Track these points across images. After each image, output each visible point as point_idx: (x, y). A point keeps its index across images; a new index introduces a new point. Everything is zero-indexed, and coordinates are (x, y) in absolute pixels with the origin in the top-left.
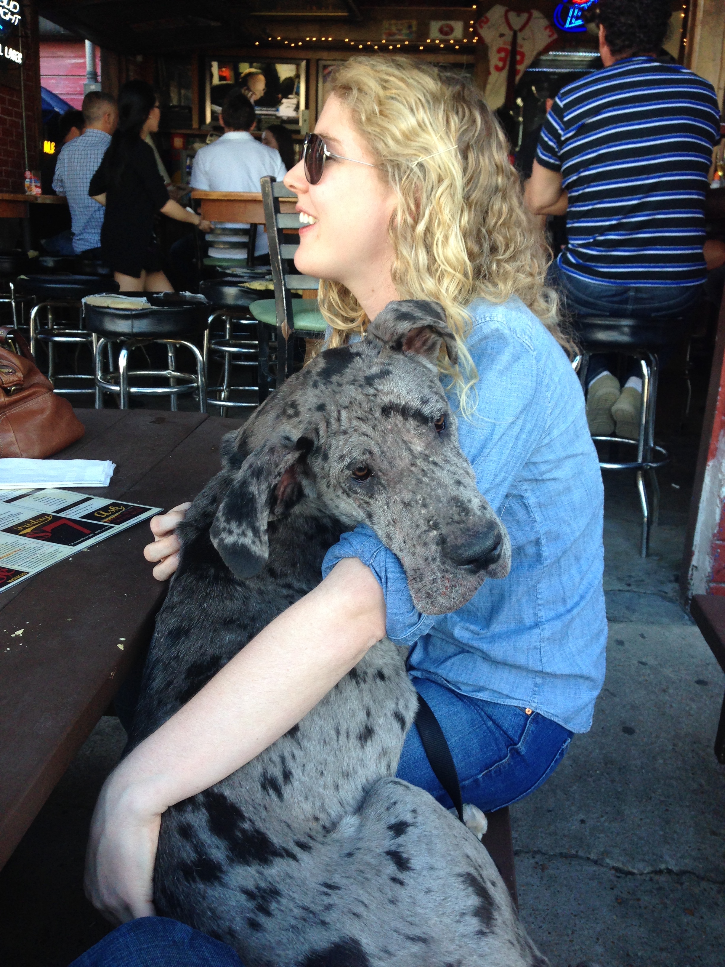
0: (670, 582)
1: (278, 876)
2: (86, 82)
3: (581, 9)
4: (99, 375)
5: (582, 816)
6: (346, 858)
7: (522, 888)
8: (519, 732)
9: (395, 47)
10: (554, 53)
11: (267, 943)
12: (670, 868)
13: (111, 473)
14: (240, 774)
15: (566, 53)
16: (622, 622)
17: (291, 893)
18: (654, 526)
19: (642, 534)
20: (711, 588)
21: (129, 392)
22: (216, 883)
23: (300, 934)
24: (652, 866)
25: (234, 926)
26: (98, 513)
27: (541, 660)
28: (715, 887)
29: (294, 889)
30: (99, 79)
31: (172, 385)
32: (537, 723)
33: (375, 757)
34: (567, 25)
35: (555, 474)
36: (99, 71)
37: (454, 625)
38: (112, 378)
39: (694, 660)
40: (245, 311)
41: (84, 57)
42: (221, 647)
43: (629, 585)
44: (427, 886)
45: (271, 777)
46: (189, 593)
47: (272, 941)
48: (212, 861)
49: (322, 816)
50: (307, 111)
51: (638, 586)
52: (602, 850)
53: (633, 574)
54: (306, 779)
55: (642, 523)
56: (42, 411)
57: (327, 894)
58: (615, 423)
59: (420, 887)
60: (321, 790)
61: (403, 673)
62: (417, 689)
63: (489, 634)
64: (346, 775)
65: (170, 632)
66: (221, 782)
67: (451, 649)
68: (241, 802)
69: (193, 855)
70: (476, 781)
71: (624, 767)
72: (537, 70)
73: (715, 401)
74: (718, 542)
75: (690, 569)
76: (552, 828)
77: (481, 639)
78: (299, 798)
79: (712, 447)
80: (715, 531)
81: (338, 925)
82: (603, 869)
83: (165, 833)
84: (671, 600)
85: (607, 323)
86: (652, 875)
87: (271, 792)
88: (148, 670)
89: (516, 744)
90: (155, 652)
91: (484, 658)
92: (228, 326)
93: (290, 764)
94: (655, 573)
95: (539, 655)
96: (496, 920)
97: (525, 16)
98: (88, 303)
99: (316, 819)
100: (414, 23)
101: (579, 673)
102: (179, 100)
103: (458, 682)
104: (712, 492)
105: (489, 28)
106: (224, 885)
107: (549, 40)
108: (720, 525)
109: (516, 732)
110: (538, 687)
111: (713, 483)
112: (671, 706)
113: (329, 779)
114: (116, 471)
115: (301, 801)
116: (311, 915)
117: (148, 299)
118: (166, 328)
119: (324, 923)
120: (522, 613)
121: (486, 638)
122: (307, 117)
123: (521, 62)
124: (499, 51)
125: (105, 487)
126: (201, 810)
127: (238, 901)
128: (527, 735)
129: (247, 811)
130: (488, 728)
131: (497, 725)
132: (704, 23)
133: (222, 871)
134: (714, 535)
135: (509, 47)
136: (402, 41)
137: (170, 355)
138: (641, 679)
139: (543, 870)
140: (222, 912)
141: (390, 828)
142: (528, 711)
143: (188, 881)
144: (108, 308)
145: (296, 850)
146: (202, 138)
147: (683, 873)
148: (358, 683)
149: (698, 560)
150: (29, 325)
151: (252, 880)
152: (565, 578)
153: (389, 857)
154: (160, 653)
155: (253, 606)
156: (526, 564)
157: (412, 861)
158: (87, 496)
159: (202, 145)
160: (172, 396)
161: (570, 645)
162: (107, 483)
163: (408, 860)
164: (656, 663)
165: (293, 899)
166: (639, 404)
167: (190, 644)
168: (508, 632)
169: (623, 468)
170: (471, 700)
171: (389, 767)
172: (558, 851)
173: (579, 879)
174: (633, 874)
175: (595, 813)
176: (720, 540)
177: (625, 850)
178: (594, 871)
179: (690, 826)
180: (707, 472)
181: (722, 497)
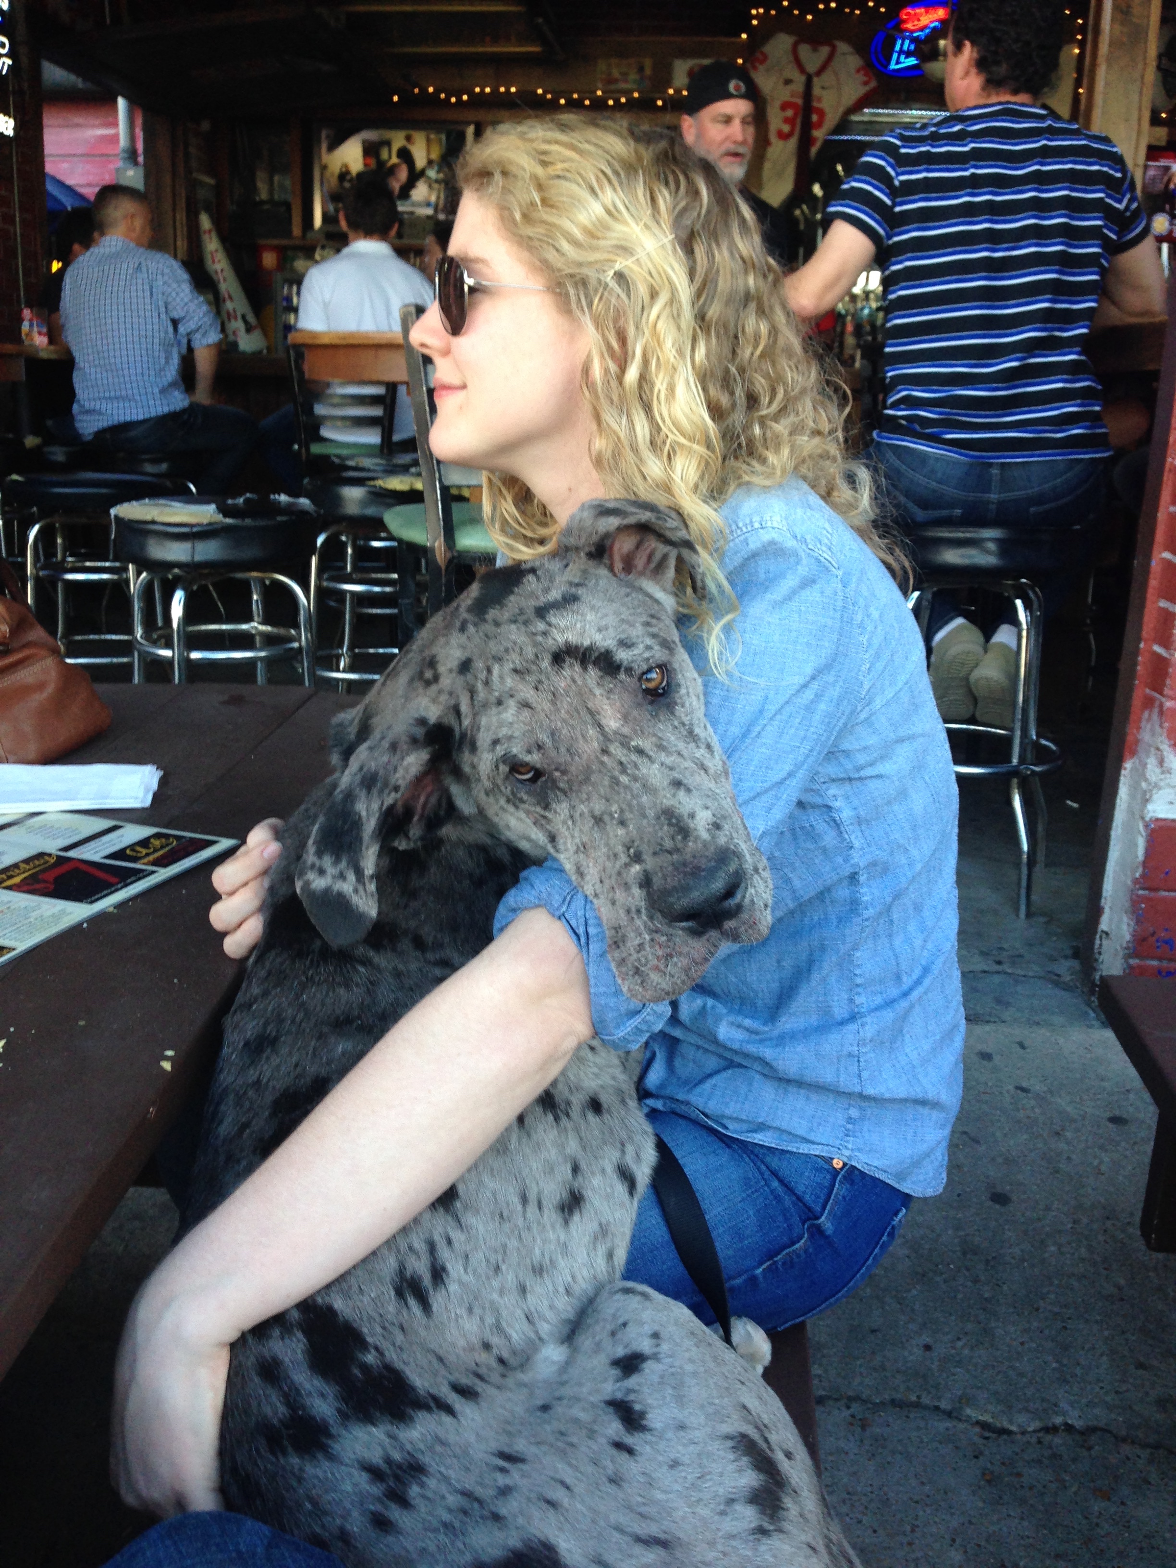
0: (1066, 957)
1: (422, 1441)
2: (120, 164)
3: (914, 40)
4: (139, 632)
5: (926, 1339)
6: (539, 1414)
7: (830, 1458)
8: (823, 1197)
9: (617, 101)
10: (872, 111)
11: (403, 1553)
12: (1070, 1422)
13: (155, 785)
14: (359, 1272)
15: (891, 111)
16: (988, 1022)
17: (443, 1469)
18: (1039, 869)
19: (1020, 879)
20: (1131, 967)
21: (188, 660)
22: (320, 1456)
23: (455, 1535)
24: (1041, 1419)
25: (348, 1527)
26: (133, 850)
27: (860, 1076)
28: (1145, 1454)
29: (449, 1461)
30: (141, 159)
31: (258, 645)
32: (852, 1183)
33: (586, 1239)
34: (893, 66)
35: (879, 769)
36: (140, 147)
37: (718, 1019)
38: (160, 637)
39: (1103, 1084)
40: (377, 527)
41: (116, 124)
42: (329, 1063)
43: (999, 963)
44: (673, 1456)
45: (412, 1277)
46: (279, 978)
47: (411, 1548)
48: (313, 1418)
49: (495, 1340)
51: (1013, 964)
52: (959, 1393)
53: (1006, 946)
54: (469, 1278)
55: (1018, 865)
56: (40, 686)
57: (502, 1470)
58: (975, 700)
59: (661, 1458)
60: (495, 1296)
61: (633, 1104)
62: (654, 1128)
63: (776, 1033)
64: (539, 1270)
65: (247, 1044)
66: (328, 1287)
67: (712, 1063)
68: (361, 1319)
69: (282, 1409)
70: (753, 1279)
71: (994, 1258)
72: (845, 138)
73: (1135, 664)
74: (1141, 892)
75: (1098, 936)
76: (879, 1358)
77: (761, 1041)
78: (458, 1312)
79: (1130, 738)
80: (1137, 875)
81: (520, 1521)
82: (961, 1426)
83: (237, 1374)
84: (1066, 988)
85: (961, 535)
86: (1041, 1435)
87: (412, 1302)
88: (211, 1109)
89: (818, 1218)
90: (222, 1077)
91: (765, 1075)
92: (350, 551)
93: (444, 1254)
94: (1042, 944)
95: (856, 1068)
96: (787, 1510)
97: (825, 50)
98: (121, 515)
99: (487, 1346)
100: (648, 63)
101: (920, 1096)
102: (271, 191)
103: (723, 1116)
104: (1130, 811)
105: (768, 70)
106: (332, 1458)
107: (862, 91)
108: (1144, 863)
109: (818, 1197)
110: (854, 1124)
111: (1132, 796)
112: (1069, 1158)
113: (510, 1278)
114: (163, 782)
115: (462, 1317)
116: (476, 1505)
117: (218, 508)
118: (249, 553)
119: (496, 1517)
120: (829, 998)
121: (771, 1039)
123: (819, 124)
124: (784, 106)
125: (143, 808)
126: (295, 1335)
127: (355, 1485)
128: (836, 1202)
129: (372, 1334)
130: (772, 1191)
131: (786, 1186)
132: (1109, 61)
133: (330, 1436)
134: (1136, 881)
135: (800, 101)
136: (628, 93)
137: (255, 597)
138: (1021, 1114)
139: (863, 1427)
140: (329, 1503)
141: (617, 1363)
142: (837, 1164)
143: (273, 1453)
144: (153, 522)
145: (453, 1399)
146: (309, 252)
147: (1093, 1430)
148: (557, 1119)
149: (1111, 920)
150: (25, 556)
151: (380, 1449)
152: (897, 942)
153: (611, 1410)
154: (231, 1079)
155: (383, 995)
156: (833, 917)
157: (649, 1416)
158: (113, 823)
159: (309, 263)
160: (259, 664)
161: (908, 1050)
162: (147, 802)
163: (642, 1415)
164: (1046, 1089)
165: (446, 1479)
166: (1013, 670)
167: (278, 1060)
168: (806, 1029)
169: (989, 774)
170: (743, 1144)
171: (610, 1256)
172: (887, 1396)
173: (922, 1442)
174: (1009, 1432)
175: (947, 1333)
176: (1144, 889)
177: (996, 1393)
178: (947, 1429)
179: (1102, 1355)
180: (1122, 779)
181: (1147, 819)
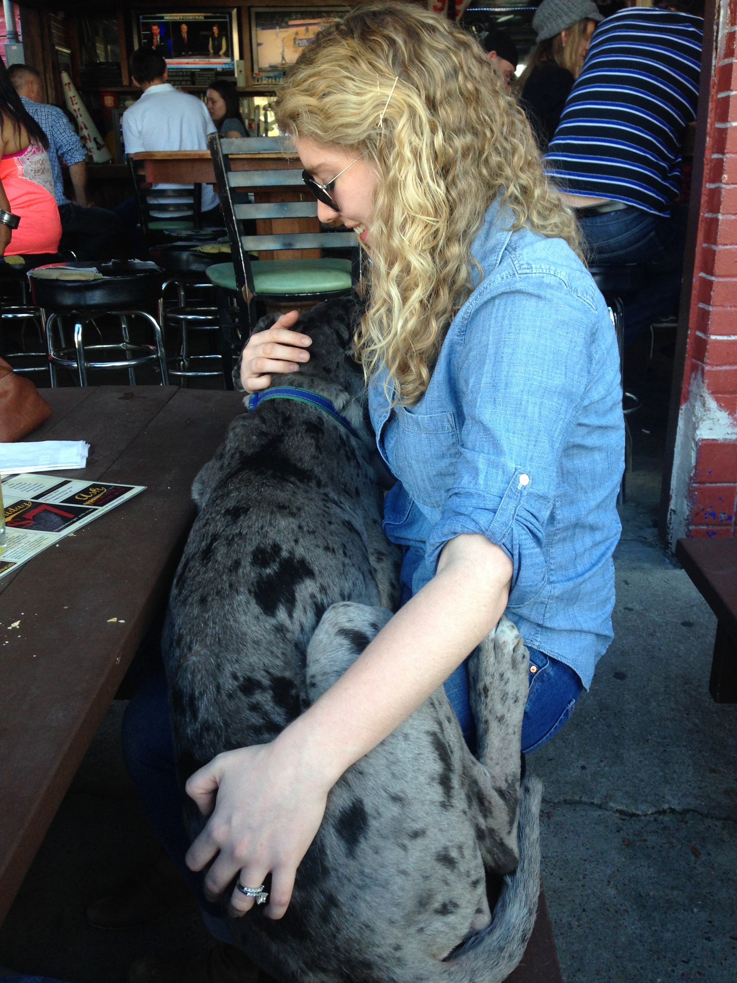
0: (649, 527)
2: (7, 42)
4: (51, 351)
5: (581, 762)
12: (673, 807)
13: (86, 454)
18: (629, 473)
20: (690, 531)
24: (655, 806)
26: (80, 496)
27: (544, 615)
28: (719, 824)
30: (20, 38)
31: (129, 358)
32: (543, 681)
36: (19, 30)
38: (67, 353)
39: (678, 603)
40: (201, 275)
50: (242, 61)
52: (605, 794)
56: (5, 394)
71: (619, 711)
72: (477, 9)
73: (685, 343)
74: (694, 485)
75: (669, 513)
76: (554, 776)
79: (684, 390)
80: (692, 475)
82: (608, 813)
84: (651, 545)
86: (656, 816)
92: (182, 292)
94: (634, 519)
95: (543, 610)
98: (35, 275)
104: (686, 436)
108: (696, 467)
111: (686, 426)
112: (660, 649)
114: (91, 452)
117: (97, 269)
118: (121, 298)
122: (242, 68)
123: (460, 2)
125: (82, 469)
128: (532, 693)
134: (691, 478)
137: (124, 326)
138: (629, 624)
139: (549, 818)
142: (533, 670)
147: (685, 812)
149: (676, 503)
158: (64, 479)
160: (130, 369)
162: (83, 465)
164: (642, 608)
172: (561, 798)
173: (585, 824)
174: (637, 816)
175: (595, 758)
176: (696, 483)
177: (627, 792)
178: (599, 816)
179: (689, 765)
180: (680, 416)
181: (697, 440)
